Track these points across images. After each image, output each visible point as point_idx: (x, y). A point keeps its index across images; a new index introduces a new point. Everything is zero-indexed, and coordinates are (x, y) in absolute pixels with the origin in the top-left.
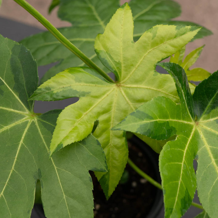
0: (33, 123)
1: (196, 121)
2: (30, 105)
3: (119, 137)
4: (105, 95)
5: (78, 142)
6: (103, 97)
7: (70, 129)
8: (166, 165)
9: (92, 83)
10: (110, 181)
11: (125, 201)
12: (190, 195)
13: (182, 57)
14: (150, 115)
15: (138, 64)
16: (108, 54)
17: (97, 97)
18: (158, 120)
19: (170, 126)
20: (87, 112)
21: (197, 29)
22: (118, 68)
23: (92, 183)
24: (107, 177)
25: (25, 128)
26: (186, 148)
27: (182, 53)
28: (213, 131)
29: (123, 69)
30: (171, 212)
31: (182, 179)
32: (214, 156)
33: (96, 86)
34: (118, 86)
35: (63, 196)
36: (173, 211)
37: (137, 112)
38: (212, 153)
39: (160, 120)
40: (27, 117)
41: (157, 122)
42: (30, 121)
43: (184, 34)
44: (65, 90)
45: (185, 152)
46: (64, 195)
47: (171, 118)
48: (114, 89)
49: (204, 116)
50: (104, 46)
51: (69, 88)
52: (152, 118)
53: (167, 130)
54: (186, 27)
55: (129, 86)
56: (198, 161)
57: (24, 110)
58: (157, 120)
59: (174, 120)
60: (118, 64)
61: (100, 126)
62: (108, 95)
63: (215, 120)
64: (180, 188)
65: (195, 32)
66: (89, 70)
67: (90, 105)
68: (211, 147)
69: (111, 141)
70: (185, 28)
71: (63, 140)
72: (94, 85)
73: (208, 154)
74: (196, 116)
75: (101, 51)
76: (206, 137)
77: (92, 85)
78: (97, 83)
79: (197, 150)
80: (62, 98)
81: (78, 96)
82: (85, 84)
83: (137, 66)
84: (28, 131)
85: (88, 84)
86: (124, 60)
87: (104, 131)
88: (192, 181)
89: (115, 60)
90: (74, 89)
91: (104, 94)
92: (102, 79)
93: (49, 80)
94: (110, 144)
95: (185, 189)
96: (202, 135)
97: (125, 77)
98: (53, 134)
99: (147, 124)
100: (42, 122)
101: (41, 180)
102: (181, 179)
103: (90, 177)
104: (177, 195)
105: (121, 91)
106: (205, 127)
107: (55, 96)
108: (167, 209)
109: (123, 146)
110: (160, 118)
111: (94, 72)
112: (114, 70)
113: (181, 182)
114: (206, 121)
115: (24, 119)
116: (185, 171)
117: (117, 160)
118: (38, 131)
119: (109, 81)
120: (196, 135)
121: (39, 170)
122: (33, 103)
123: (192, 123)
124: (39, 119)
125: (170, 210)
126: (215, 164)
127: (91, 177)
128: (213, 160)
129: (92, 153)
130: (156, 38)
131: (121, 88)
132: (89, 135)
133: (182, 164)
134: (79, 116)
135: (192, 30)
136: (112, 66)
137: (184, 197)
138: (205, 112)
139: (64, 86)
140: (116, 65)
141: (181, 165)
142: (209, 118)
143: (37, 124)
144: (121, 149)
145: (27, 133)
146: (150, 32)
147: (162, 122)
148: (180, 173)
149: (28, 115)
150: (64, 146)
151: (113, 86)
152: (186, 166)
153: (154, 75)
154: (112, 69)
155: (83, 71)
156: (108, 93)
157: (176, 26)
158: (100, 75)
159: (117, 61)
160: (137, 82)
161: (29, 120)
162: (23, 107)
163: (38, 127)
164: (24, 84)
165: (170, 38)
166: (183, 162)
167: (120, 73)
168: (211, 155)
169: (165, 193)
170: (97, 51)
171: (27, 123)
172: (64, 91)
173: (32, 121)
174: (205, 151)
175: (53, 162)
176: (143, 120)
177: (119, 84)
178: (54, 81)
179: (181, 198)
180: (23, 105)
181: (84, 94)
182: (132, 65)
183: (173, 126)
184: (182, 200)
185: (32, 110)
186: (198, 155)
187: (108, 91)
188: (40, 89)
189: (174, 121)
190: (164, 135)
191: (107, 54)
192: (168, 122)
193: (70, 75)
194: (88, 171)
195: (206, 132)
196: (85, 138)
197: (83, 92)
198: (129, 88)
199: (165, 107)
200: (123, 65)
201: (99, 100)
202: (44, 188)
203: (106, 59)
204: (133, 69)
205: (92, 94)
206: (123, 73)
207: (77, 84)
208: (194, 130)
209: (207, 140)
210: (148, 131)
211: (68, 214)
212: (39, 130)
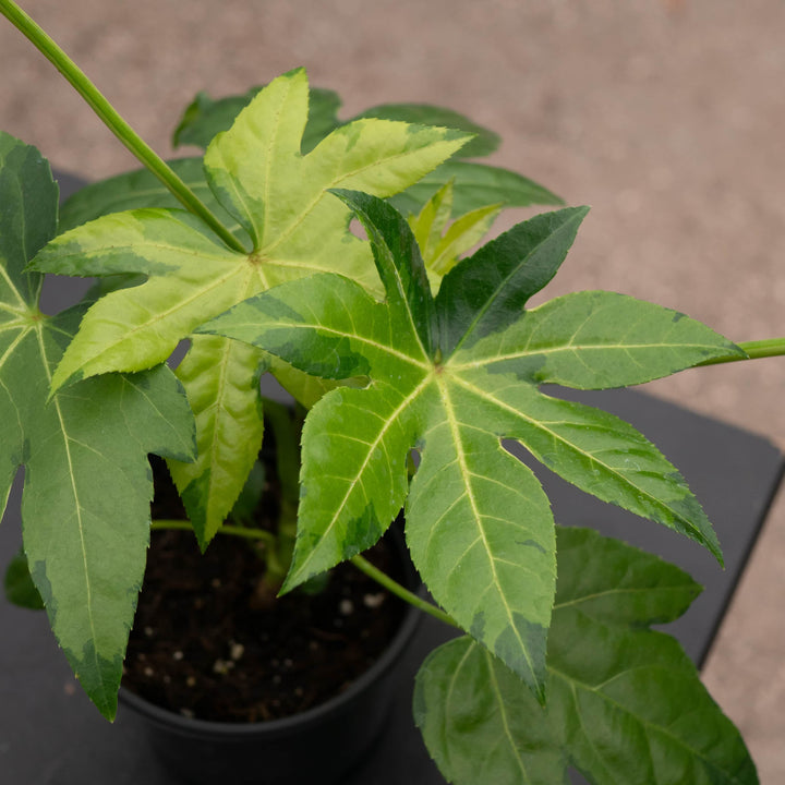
0: (33, 334)
1: (437, 364)
2: (31, 291)
3: (242, 388)
4: (218, 281)
5: (124, 373)
6: (212, 284)
7: (111, 343)
8: (322, 434)
9: (188, 245)
10: (210, 501)
11: (314, 646)
12: (380, 520)
13: (441, 223)
14: (298, 311)
15: (306, 211)
16: (233, 178)
17: (195, 282)
18: (318, 327)
19: (353, 350)
20: (165, 314)
21: (462, 136)
22: (255, 215)
23: (152, 484)
24: (201, 487)
25: (10, 344)
26: (394, 416)
27: (442, 214)
28: (476, 390)
29: (267, 218)
30: (315, 543)
31: (362, 476)
32: (464, 446)
33: (196, 254)
34: (252, 261)
35: (75, 507)
36: (321, 542)
37: (263, 298)
38: (462, 439)
39: (323, 328)
40: (21, 319)
41: (314, 330)
42: (26, 329)
43: (427, 144)
44: (114, 253)
45: (388, 423)
46: (78, 507)
47: (358, 333)
48: (242, 267)
49: (458, 353)
50: (229, 161)
51: (125, 250)
52: (300, 319)
53: (341, 358)
54: (435, 129)
55: (278, 262)
56: (422, 455)
57: (15, 303)
58: (316, 327)
59: (367, 341)
60: (257, 205)
61: (195, 353)
62: (224, 281)
63: (485, 366)
64: (350, 496)
65: (456, 145)
66: (186, 216)
67: (175, 298)
68: (463, 424)
69: (219, 395)
70: (430, 131)
71: (87, 364)
72: (192, 252)
73: (451, 440)
74: (438, 352)
75: (218, 170)
76: (454, 401)
77: (187, 250)
78: (202, 248)
79: (426, 429)
80: (105, 271)
81: (145, 271)
82: (170, 247)
83: (302, 215)
84: (17, 350)
85: (177, 248)
86: (271, 197)
87: (205, 366)
88: (392, 491)
89: (250, 195)
90: (139, 254)
91: (213, 277)
92: (213, 241)
93: (79, 228)
94: (216, 402)
95: (368, 502)
96: (445, 397)
97: (272, 238)
98: (65, 350)
99: (285, 331)
100: (51, 331)
101: (28, 465)
102: (359, 476)
103: (147, 469)
104: (340, 510)
105: (258, 275)
106: (457, 380)
107: (88, 267)
108: (304, 531)
109: (248, 411)
110: (324, 323)
111: (197, 222)
112: (245, 218)
113: (357, 484)
114: (463, 367)
115: (12, 322)
116: (379, 464)
117: (231, 446)
118: (39, 351)
119: (233, 246)
120: (432, 394)
121: (27, 441)
122: (40, 287)
123: (425, 365)
124: (47, 325)
125: (313, 538)
126: (463, 463)
127: (150, 468)
128: (461, 454)
129: (162, 412)
130: (355, 149)
131: (260, 268)
132: (159, 366)
133: (373, 446)
134: (143, 318)
135: (448, 138)
136: (240, 209)
137: (360, 520)
138: (461, 343)
139: (115, 245)
140: (250, 207)
141: (368, 448)
142: (470, 359)
143: (40, 336)
144: (241, 420)
145: (11, 355)
146: (344, 134)
147: (331, 336)
148: (361, 464)
149: (23, 315)
150: (85, 377)
151: (242, 262)
152: (383, 453)
153: (343, 241)
154: (240, 216)
155: (170, 216)
156: (225, 276)
157: (408, 125)
158: (210, 231)
159: (255, 198)
160: (298, 253)
161: (25, 327)
162: (14, 294)
163: (41, 342)
164: (23, 237)
165: (390, 153)
166: (376, 442)
167: (261, 228)
168: (458, 444)
169: (305, 495)
170: (209, 171)
171: (17, 332)
172: (112, 257)
173: (30, 329)
174: (445, 433)
175: (62, 425)
176: (277, 319)
177: (255, 258)
178: (92, 232)
179: (350, 518)
180: (13, 288)
181: (162, 270)
182: (292, 212)
183: (362, 353)
184: (351, 524)
185: (35, 305)
186: (424, 442)
187: (225, 270)
188: (55, 247)
189: (366, 344)
190: (331, 367)
191: (231, 179)
192: (346, 339)
193: (134, 220)
194: (146, 454)
195: (457, 392)
196: (146, 370)
197: (162, 265)
198: (279, 267)
199: (342, 300)
200: (268, 210)
201: (200, 290)
202: (31, 484)
203: (228, 190)
204: (294, 223)
205: (184, 272)
206: (268, 229)
207: (149, 243)
208: (426, 382)
209: (455, 409)
210: (284, 346)
211: (82, 553)
212: (43, 348)
